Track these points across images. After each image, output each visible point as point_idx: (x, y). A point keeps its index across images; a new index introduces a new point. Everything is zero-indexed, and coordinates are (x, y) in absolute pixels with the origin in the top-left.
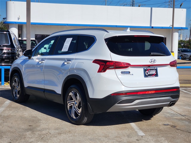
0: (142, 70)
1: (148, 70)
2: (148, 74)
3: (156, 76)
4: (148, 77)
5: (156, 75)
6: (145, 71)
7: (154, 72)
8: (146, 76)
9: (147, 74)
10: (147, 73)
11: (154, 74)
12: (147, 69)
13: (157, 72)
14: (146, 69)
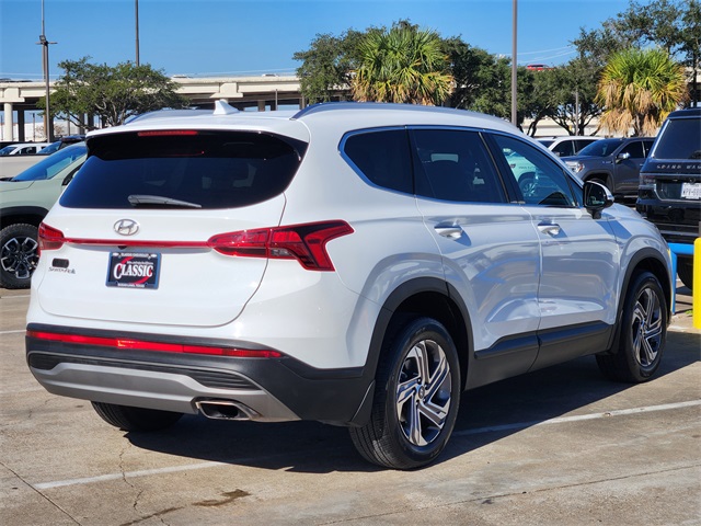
0: (103, 258)
1: (123, 260)
2: (123, 273)
3: (146, 287)
4: (116, 285)
5: (151, 282)
6: (113, 261)
7: (144, 270)
8: (111, 281)
9: (118, 273)
10: (119, 271)
11: (142, 278)
12: (123, 255)
13: (155, 271)
14: (117, 257)
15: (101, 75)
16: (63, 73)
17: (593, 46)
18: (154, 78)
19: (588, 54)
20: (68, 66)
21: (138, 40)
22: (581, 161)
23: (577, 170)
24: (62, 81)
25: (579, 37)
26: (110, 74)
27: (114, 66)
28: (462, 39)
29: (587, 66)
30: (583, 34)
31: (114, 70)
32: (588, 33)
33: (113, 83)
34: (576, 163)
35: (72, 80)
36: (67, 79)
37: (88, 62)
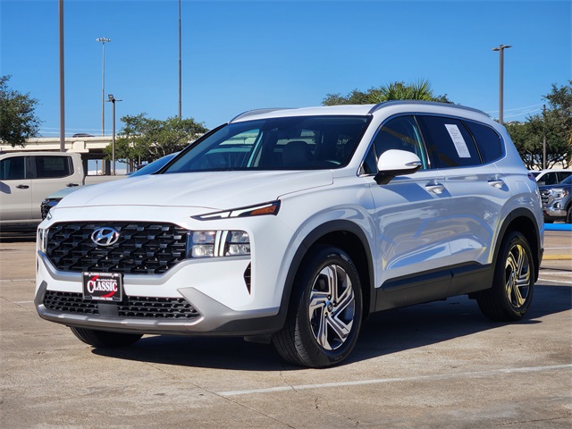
15: (154, 128)
16: (124, 125)
17: (563, 99)
18: (196, 128)
19: (558, 107)
20: (128, 120)
21: (180, 102)
22: (566, 189)
23: (562, 196)
24: (123, 131)
25: (551, 92)
26: (162, 126)
27: (165, 120)
28: (447, 97)
29: (558, 116)
30: (555, 90)
31: (165, 123)
32: (559, 88)
33: (164, 133)
34: (561, 190)
35: (132, 131)
36: (127, 131)
37: (145, 117)
